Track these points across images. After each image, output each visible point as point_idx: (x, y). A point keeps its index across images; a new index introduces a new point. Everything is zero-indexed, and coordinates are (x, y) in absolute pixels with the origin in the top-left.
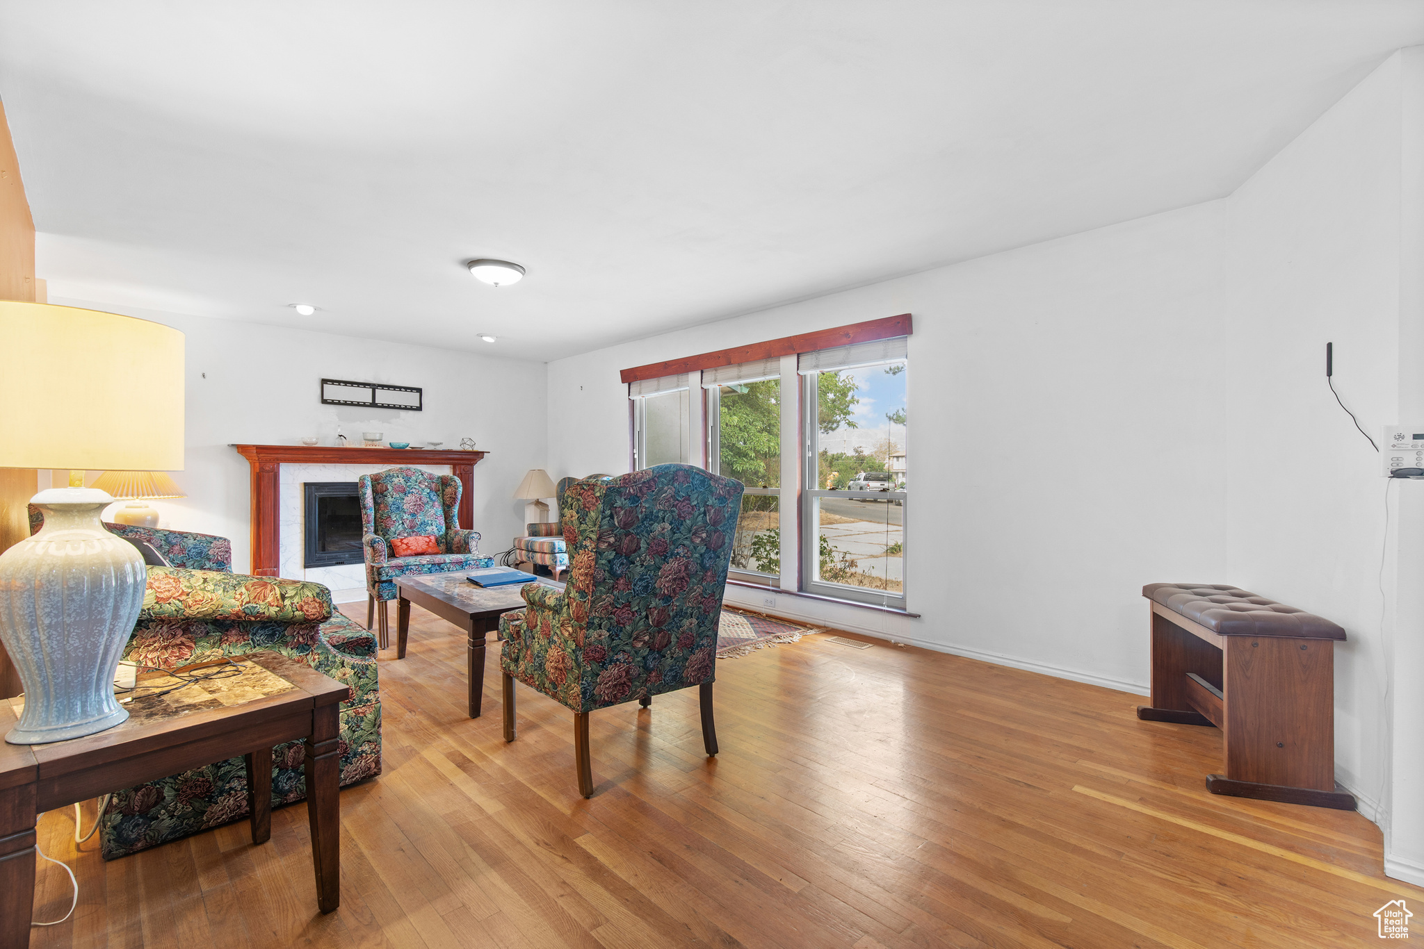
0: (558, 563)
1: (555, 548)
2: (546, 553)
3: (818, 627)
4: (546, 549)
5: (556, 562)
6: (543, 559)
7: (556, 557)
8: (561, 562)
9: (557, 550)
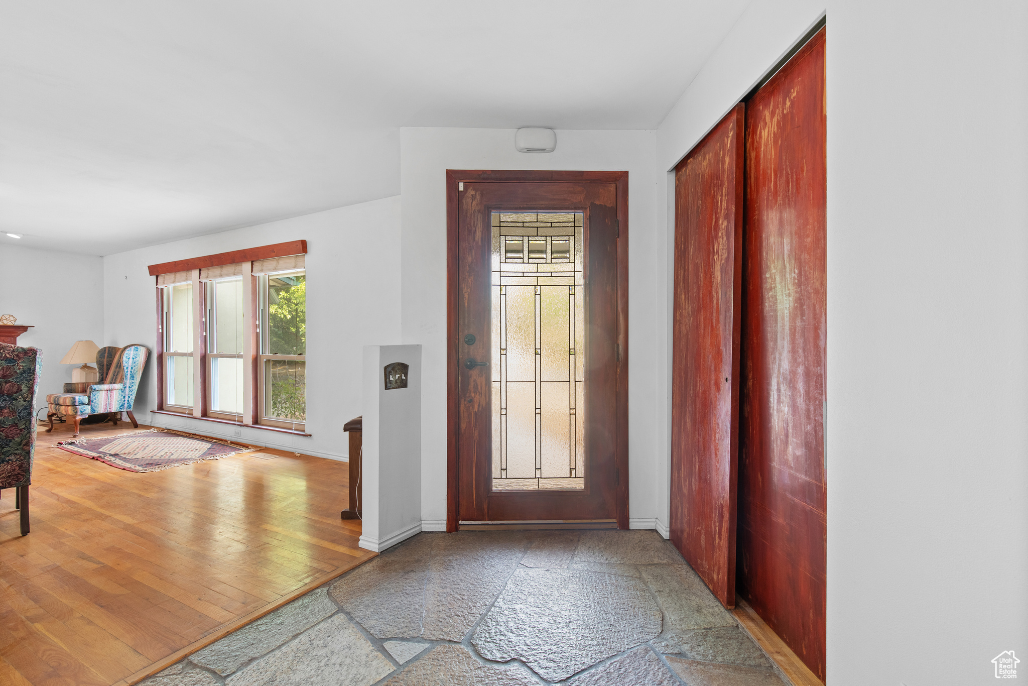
0: (79, 413)
1: (75, 402)
2: (69, 406)
3: (254, 446)
4: (68, 402)
5: (76, 412)
6: (66, 410)
7: (76, 409)
8: (81, 412)
9: (77, 403)
